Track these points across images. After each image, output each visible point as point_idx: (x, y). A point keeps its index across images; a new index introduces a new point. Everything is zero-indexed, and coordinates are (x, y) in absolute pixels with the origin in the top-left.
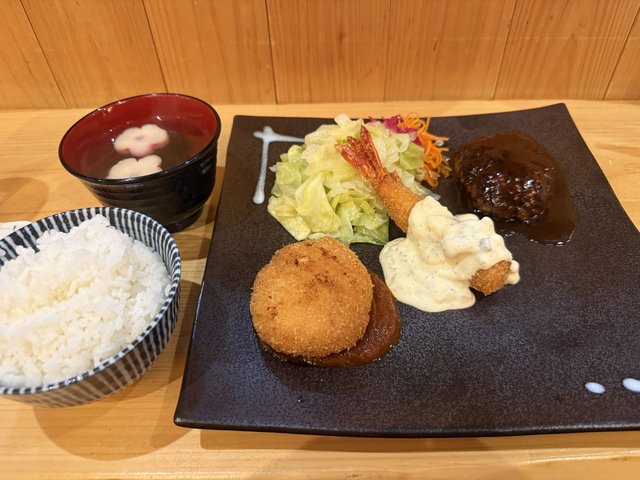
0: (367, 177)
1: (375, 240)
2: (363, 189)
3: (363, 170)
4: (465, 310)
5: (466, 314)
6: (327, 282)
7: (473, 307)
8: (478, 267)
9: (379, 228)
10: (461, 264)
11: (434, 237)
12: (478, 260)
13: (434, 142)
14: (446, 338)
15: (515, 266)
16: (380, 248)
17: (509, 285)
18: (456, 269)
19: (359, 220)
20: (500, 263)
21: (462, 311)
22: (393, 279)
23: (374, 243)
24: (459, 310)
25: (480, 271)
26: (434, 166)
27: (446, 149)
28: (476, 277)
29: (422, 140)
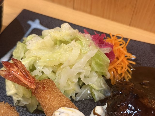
27: (134, 63)
29: (116, 54)
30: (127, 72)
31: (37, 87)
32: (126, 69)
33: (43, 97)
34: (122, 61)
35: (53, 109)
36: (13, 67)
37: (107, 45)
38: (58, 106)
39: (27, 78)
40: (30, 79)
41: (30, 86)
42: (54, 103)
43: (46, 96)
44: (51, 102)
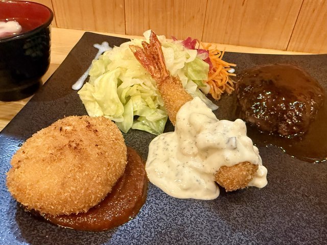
0: (153, 76)
1: (152, 130)
2: (150, 87)
3: (150, 70)
4: (207, 201)
5: (206, 205)
6: (76, 148)
7: (215, 200)
8: (222, 163)
9: (158, 121)
10: (209, 158)
11: (193, 132)
12: (223, 156)
14: (179, 223)
15: (263, 171)
16: (153, 136)
17: (255, 188)
18: (204, 163)
19: (142, 111)
20: (244, 163)
21: (203, 202)
22: (151, 163)
23: (151, 132)
24: (201, 200)
25: (223, 167)
26: (220, 84)
28: (220, 172)
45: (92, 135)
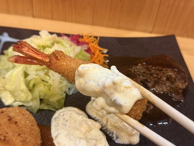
13: (101, 51)
29: (92, 50)
30: (104, 64)
31: (50, 60)
32: (103, 62)
33: (59, 65)
34: (98, 55)
35: (73, 70)
36: (24, 48)
37: (83, 43)
38: (77, 66)
39: (39, 54)
40: (41, 54)
41: (44, 60)
42: (72, 66)
43: (62, 63)
44: (69, 66)
45: (14, 126)
